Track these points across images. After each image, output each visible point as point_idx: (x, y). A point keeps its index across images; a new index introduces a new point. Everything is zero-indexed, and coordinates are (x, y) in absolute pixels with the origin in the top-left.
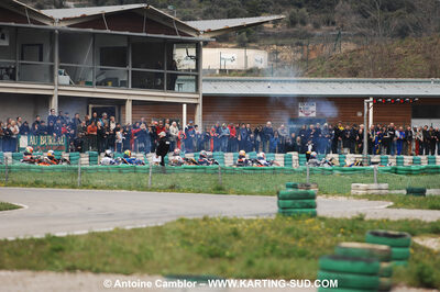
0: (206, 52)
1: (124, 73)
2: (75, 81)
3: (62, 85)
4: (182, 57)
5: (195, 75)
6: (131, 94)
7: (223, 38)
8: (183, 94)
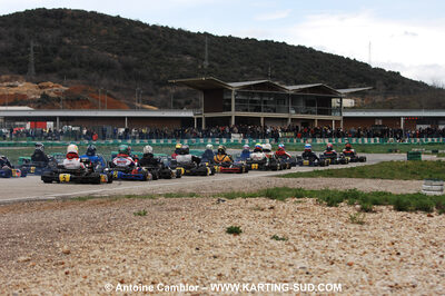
0: (344, 100)
1: (315, 109)
2: (297, 112)
3: (293, 114)
4: (335, 102)
5: (340, 109)
6: (317, 117)
7: (349, 96)
8: (335, 117)
